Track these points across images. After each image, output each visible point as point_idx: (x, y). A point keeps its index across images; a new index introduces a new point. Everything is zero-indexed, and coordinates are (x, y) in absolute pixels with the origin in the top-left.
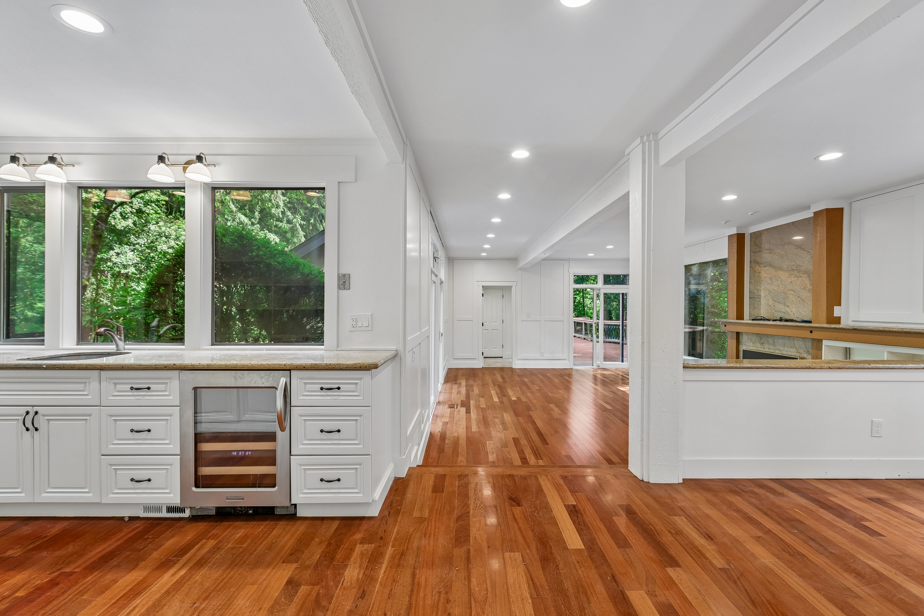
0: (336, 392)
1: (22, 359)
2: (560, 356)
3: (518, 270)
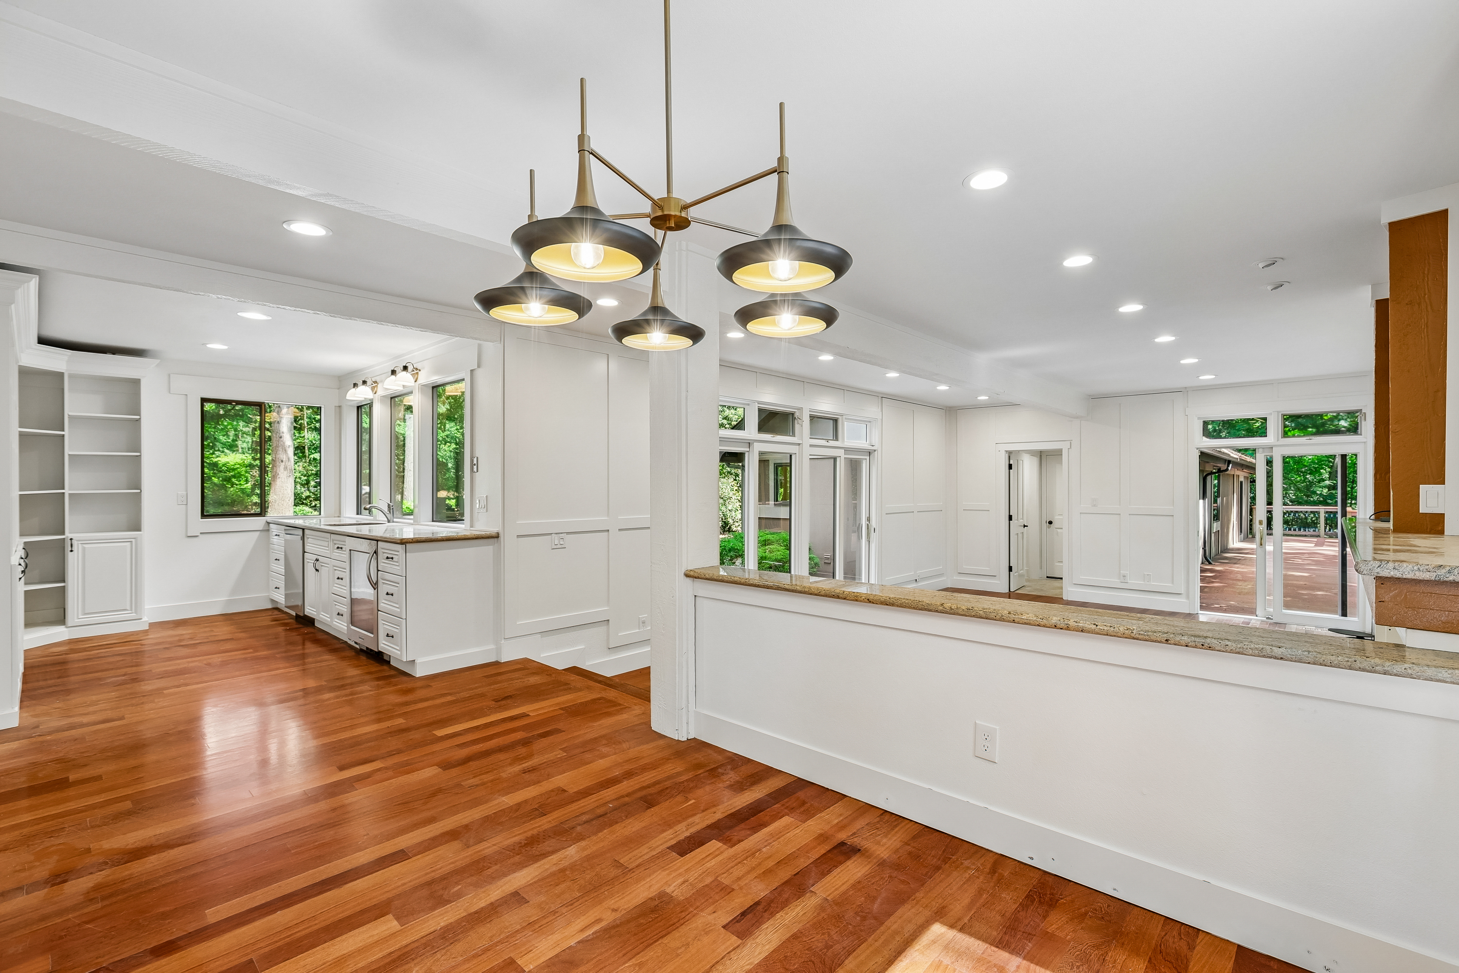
0: (390, 561)
1: (335, 525)
2: (1167, 586)
3: (1072, 419)
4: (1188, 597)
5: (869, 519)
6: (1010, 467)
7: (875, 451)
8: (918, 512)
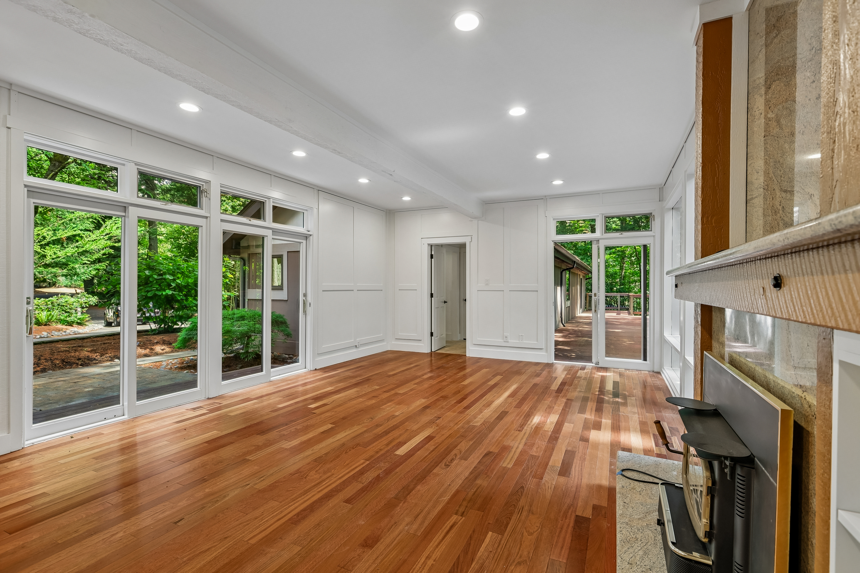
2: (532, 343)
3: (472, 219)
4: (547, 351)
5: (305, 295)
6: (432, 256)
7: (311, 235)
8: (358, 290)
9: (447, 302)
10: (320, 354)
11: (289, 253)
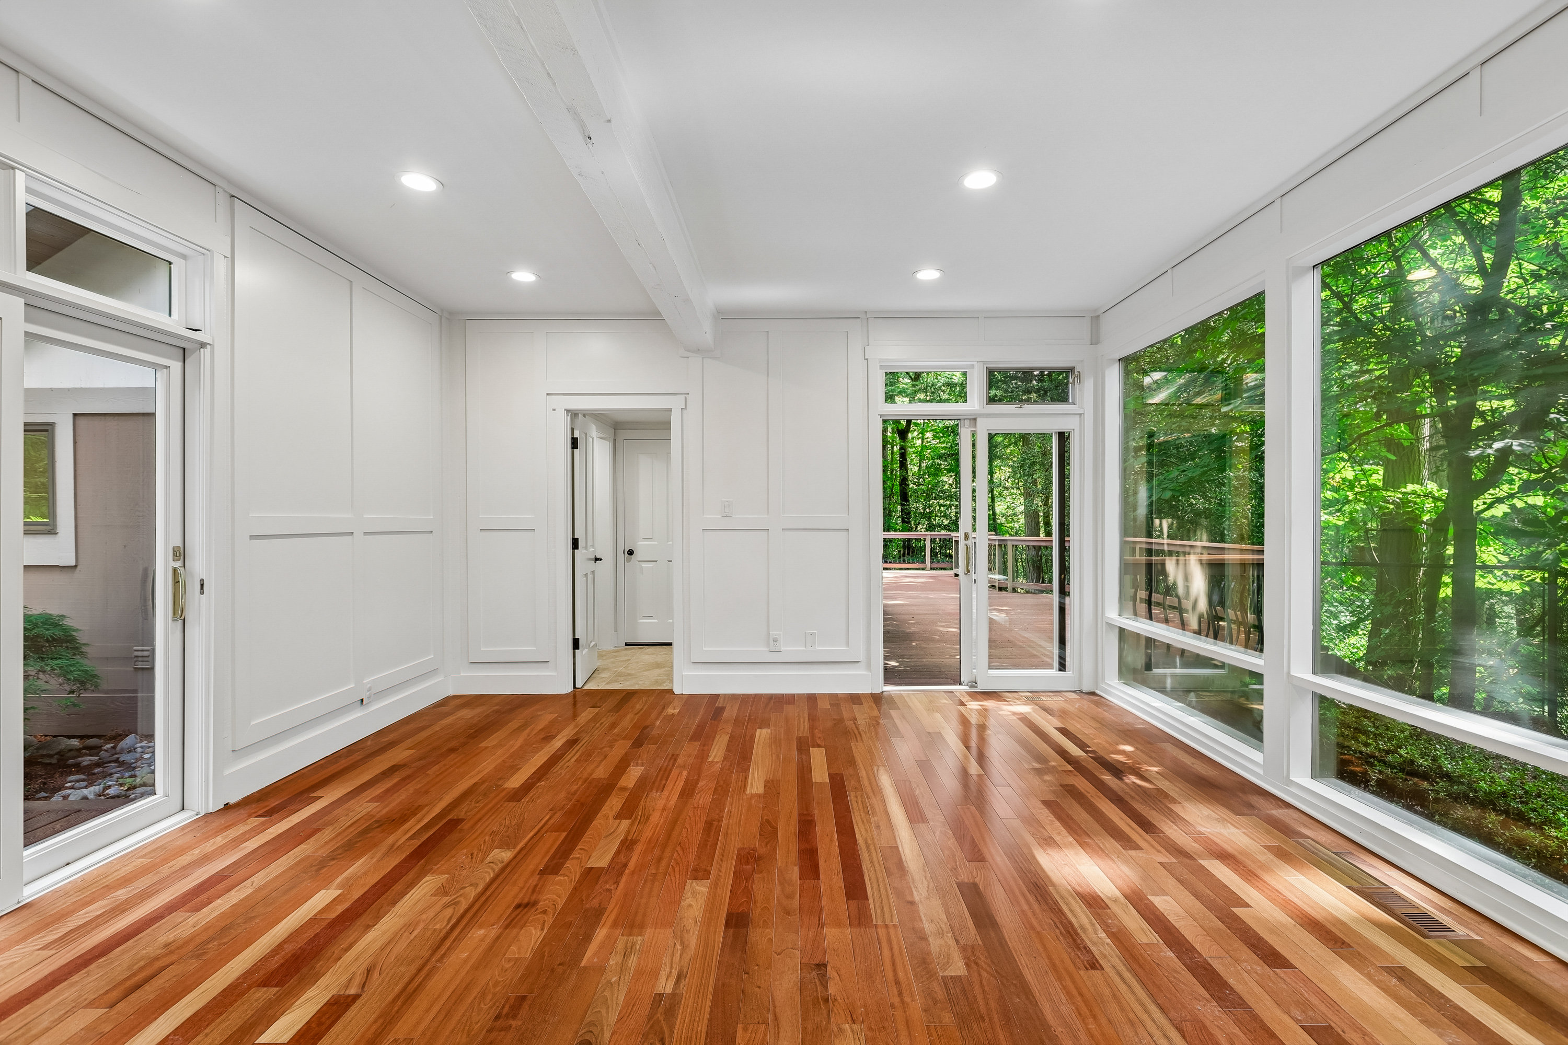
2: (837, 650)
3: (688, 354)
4: (867, 666)
5: (180, 554)
6: (575, 443)
7: (203, 345)
8: (366, 533)
9: (601, 560)
10: (238, 753)
11: (82, 422)
